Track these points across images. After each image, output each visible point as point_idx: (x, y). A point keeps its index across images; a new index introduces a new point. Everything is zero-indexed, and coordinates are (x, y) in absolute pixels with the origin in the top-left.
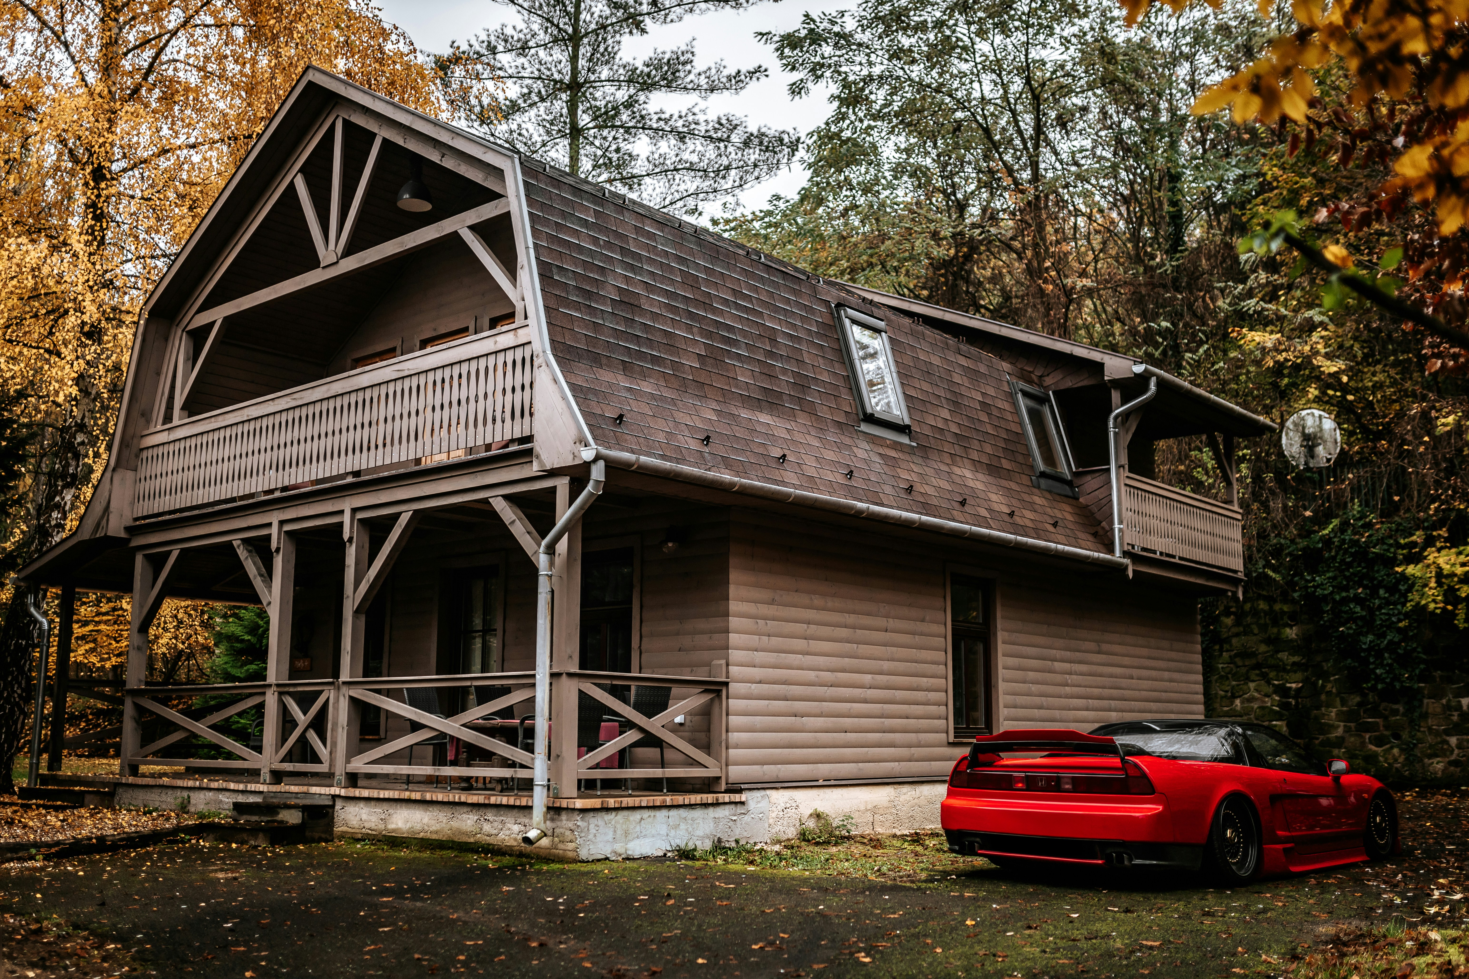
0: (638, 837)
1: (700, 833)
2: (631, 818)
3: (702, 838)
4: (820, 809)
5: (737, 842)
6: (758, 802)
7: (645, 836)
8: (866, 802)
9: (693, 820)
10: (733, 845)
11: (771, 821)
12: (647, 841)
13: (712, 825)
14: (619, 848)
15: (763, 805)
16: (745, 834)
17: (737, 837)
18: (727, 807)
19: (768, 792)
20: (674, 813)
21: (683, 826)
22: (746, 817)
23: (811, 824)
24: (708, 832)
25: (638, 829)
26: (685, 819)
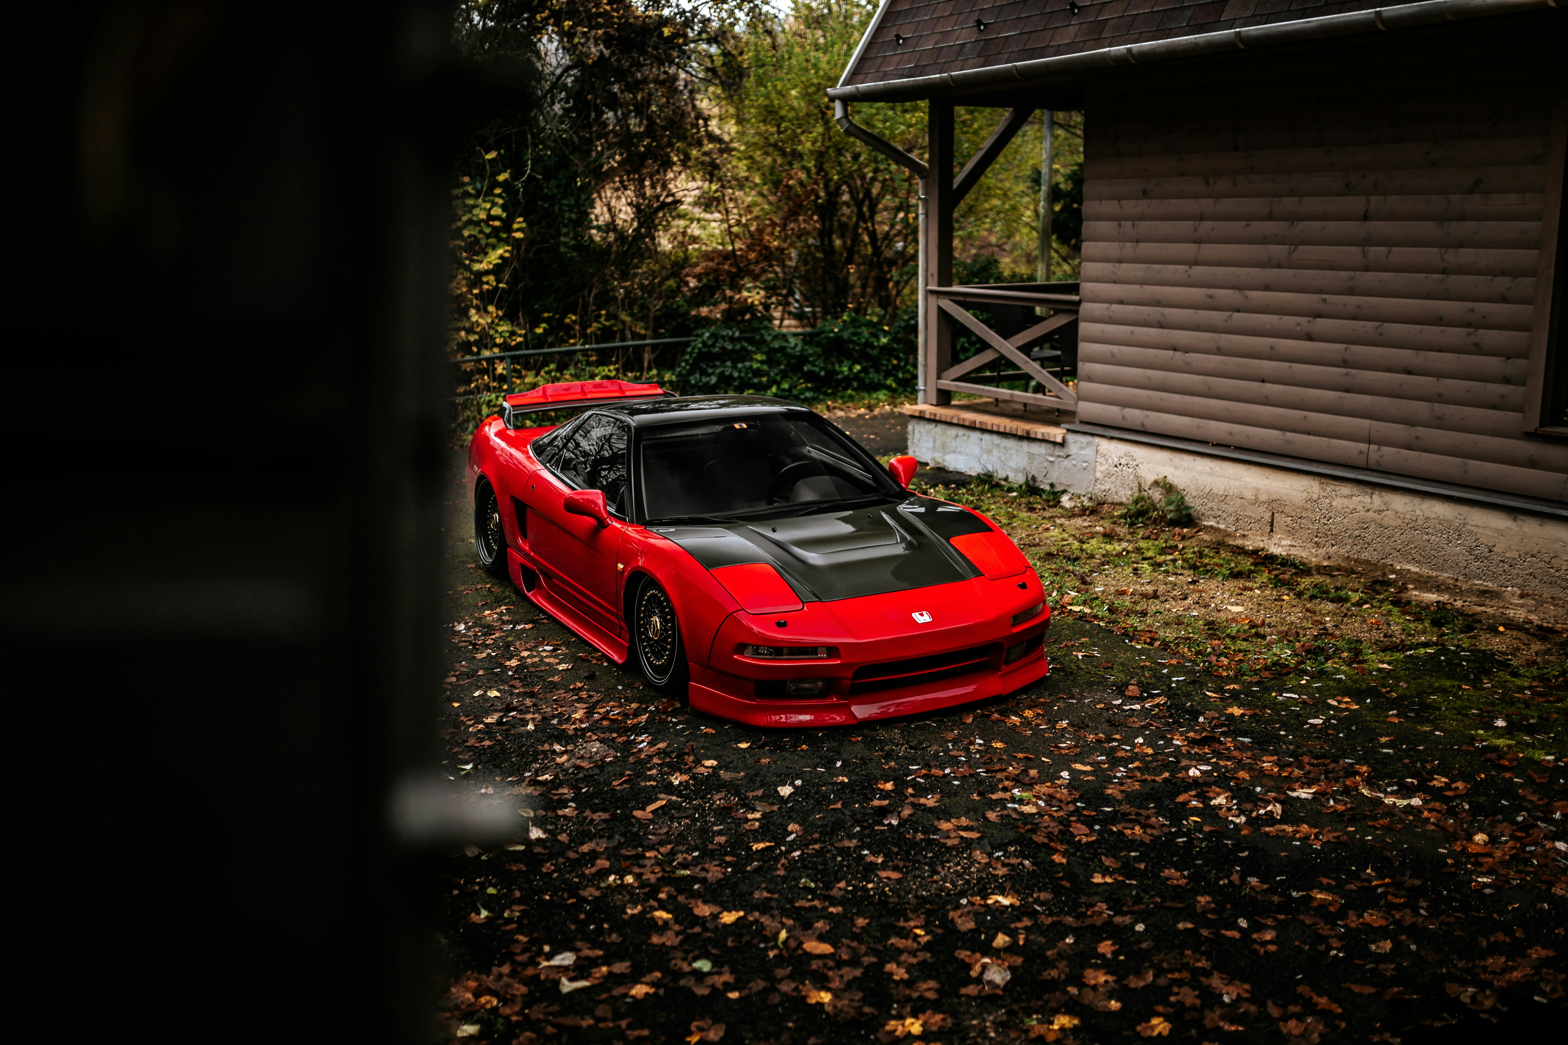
0: (954, 452)
1: (1013, 464)
2: (948, 432)
3: (1016, 471)
4: (1171, 479)
5: (1052, 485)
6: (1082, 448)
7: (960, 453)
8: (1257, 490)
9: (1005, 448)
10: (1048, 488)
11: (1098, 475)
12: (961, 458)
13: (1026, 459)
14: (938, 456)
15: (1089, 452)
16: (1064, 481)
17: (1054, 481)
18: (1044, 445)
19: (1097, 440)
20: (987, 437)
21: (995, 452)
22: (1066, 462)
23: (1157, 495)
24: (1021, 465)
25: (954, 444)
26: (998, 445)
